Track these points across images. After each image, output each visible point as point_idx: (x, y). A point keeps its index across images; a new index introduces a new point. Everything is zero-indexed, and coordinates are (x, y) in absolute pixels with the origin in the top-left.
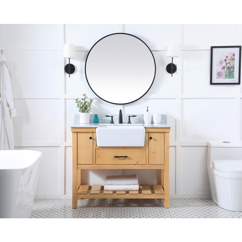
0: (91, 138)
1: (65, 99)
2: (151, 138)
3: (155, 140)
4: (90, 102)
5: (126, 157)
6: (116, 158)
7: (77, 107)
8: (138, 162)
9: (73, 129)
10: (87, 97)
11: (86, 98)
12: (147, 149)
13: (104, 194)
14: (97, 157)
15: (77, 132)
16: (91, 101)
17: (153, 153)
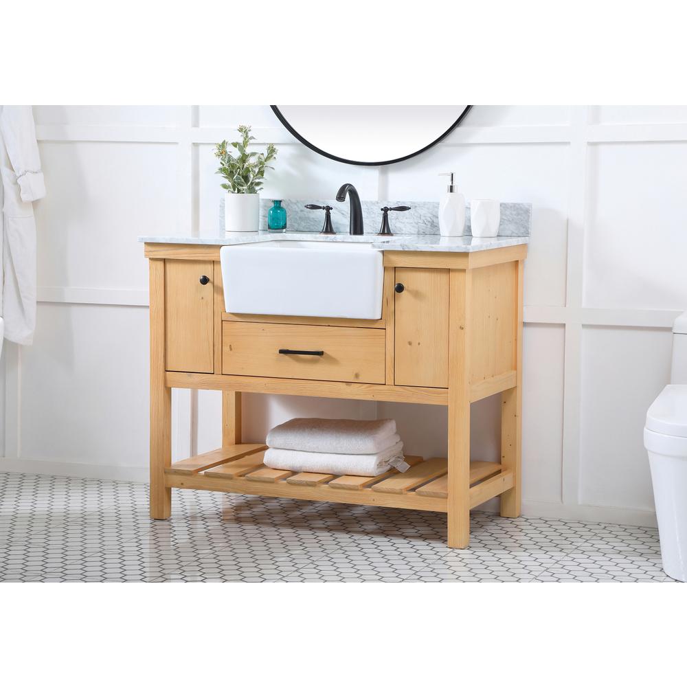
0: (205, 281)
1: (196, 145)
2: (400, 288)
3: (416, 294)
4: (266, 154)
5: (320, 353)
6: (286, 357)
7: (216, 173)
8: (357, 376)
9: (150, 248)
10: (252, 138)
11: (251, 141)
12: (390, 329)
13: (248, 480)
14: (226, 349)
15: (165, 261)
16: (272, 151)
17: (410, 343)
